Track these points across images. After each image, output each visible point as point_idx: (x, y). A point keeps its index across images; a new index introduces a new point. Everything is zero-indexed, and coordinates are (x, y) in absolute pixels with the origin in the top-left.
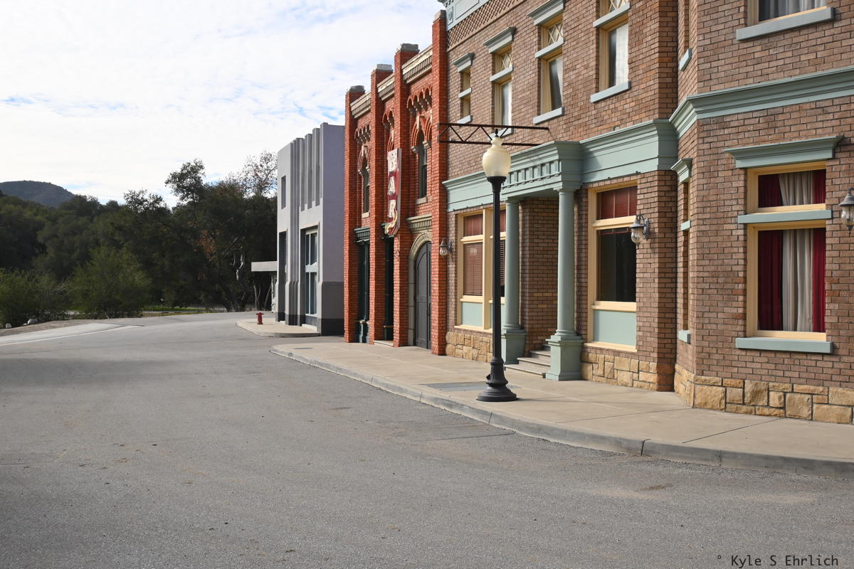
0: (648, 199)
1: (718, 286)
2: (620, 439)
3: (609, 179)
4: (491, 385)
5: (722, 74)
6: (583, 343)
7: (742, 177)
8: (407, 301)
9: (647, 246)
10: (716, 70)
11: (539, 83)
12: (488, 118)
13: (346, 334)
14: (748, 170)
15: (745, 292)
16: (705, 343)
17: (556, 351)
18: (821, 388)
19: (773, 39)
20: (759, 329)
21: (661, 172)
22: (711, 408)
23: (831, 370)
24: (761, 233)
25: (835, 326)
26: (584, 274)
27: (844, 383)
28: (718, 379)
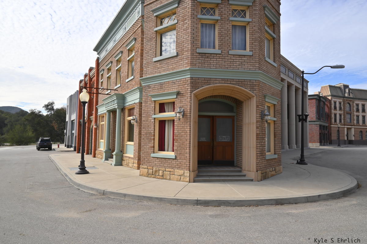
0: (136, 111)
1: (147, 137)
2: (98, 189)
3: (129, 105)
4: (80, 169)
5: (149, 72)
6: (123, 154)
7: (154, 104)
8: (89, 141)
9: (136, 125)
10: (148, 71)
11: (117, 77)
12: (106, 88)
13: (77, 151)
14: (156, 101)
15: (154, 139)
16: (143, 155)
17: (114, 157)
18: (172, 170)
19: (162, 61)
20: (158, 151)
21: (140, 103)
22: (144, 176)
23: (175, 164)
24: (160, 121)
25: (177, 150)
26: (123, 134)
27: (179, 168)
28: (146, 167)
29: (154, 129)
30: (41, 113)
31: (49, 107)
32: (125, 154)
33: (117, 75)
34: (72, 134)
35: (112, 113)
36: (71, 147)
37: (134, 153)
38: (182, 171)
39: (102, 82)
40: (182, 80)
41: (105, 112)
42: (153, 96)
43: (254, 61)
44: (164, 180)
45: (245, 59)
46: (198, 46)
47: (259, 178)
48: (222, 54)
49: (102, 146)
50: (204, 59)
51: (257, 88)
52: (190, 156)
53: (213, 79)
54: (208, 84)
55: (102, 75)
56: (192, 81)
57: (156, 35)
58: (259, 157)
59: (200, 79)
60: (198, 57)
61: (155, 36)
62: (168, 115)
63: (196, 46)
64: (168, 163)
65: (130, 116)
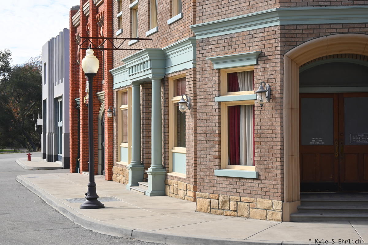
1: (207, 139)
2: (123, 229)
3: (175, 72)
4: (88, 199)
5: (208, 13)
6: (166, 173)
7: (217, 75)
9: (190, 114)
10: (205, 10)
11: (149, 11)
12: (129, 31)
14: (221, 70)
15: (220, 143)
16: (201, 173)
17: (150, 178)
18: (253, 199)
20: (228, 164)
21: (194, 69)
22: (203, 212)
23: (257, 189)
24: (230, 107)
25: (259, 163)
26: (166, 131)
27: (263, 196)
28: (207, 194)
29: (220, 123)
32: (171, 172)
33: (149, 6)
34: (58, 130)
35: (143, 87)
37: (188, 170)
38: (270, 201)
39: (120, 18)
40: (266, 30)
41: (129, 83)
42: (217, 61)
44: (239, 218)
52: (282, 173)
53: (325, 26)
54: (314, 35)
56: (284, 31)
59: (298, 27)
64: (245, 188)
65: (178, 95)
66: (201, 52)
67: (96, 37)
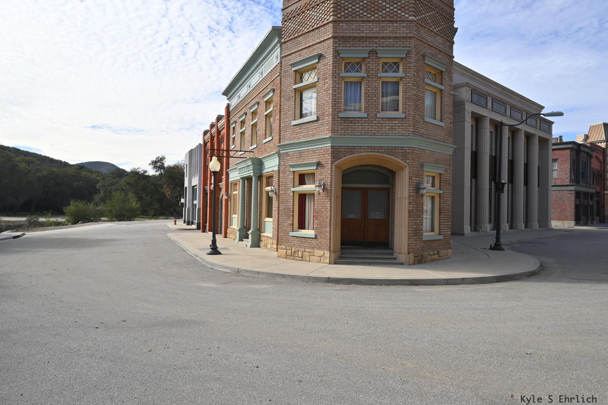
0: (275, 181)
1: (285, 213)
3: (267, 172)
4: (211, 249)
5: (288, 137)
6: (260, 234)
7: (292, 174)
9: (275, 198)
10: (286, 135)
11: (252, 134)
12: (239, 146)
13: (201, 229)
14: (295, 172)
15: (293, 216)
16: (282, 234)
17: (250, 236)
18: (312, 250)
19: (302, 126)
20: (298, 229)
21: (279, 171)
22: (282, 258)
23: (315, 244)
24: (300, 195)
27: (319, 248)
28: (285, 247)
29: (293, 204)
30: (147, 174)
31: (158, 163)
32: (263, 233)
33: (252, 131)
34: (194, 206)
35: (247, 181)
36: (193, 223)
37: (273, 232)
38: (323, 252)
39: (234, 138)
40: (323, 148)
41: (239, 178)
42: (292, 166)
43: (408, 125)
44: (303, 262)
45: (396, 122)
46: (340, 110)
47: (412, 260)
48: (369, 117)
49: (236, 223)
50: (347, 124)
51: (410, 156)
52: (330, 235)
53: (358, 148)
54: (351, 153)
55: (234, 128)
56: (333, 150)
57: (295, 94)
58: (411, 237)
59: (342, 148)
60: (340, 122)
61: (293, 95)
62: (308, 188)
63: (338, 110)
64: (308, 243)
65: (269, 186)
66: (284, 160)
67: (219, 149)
